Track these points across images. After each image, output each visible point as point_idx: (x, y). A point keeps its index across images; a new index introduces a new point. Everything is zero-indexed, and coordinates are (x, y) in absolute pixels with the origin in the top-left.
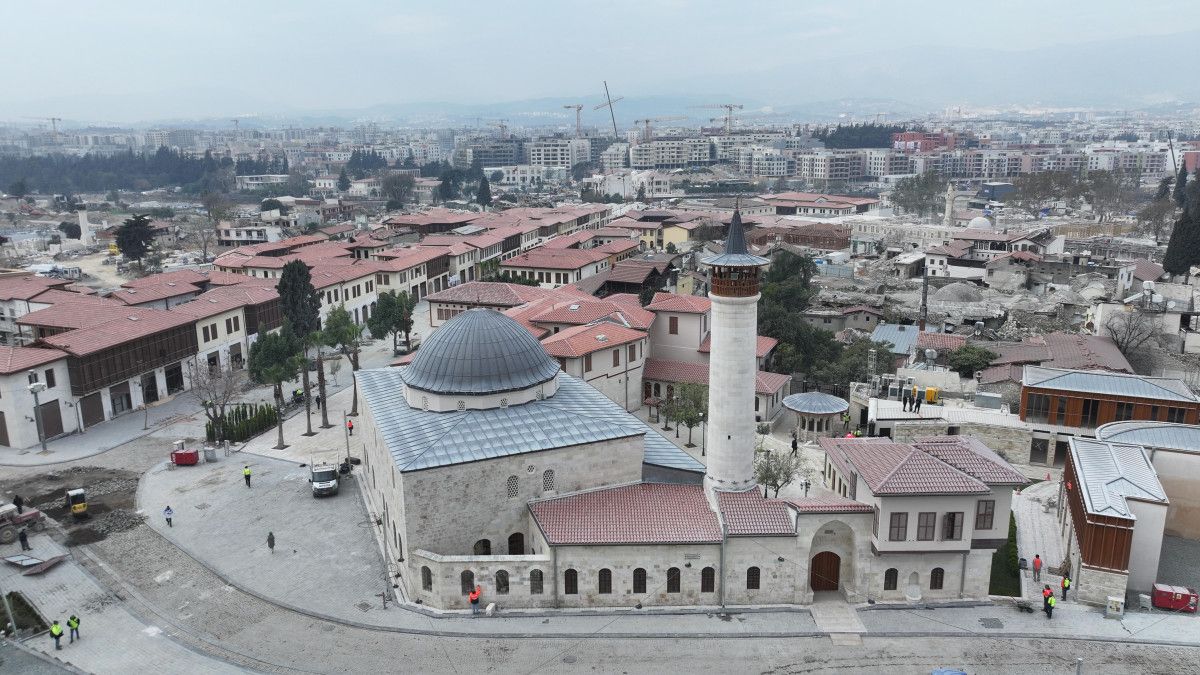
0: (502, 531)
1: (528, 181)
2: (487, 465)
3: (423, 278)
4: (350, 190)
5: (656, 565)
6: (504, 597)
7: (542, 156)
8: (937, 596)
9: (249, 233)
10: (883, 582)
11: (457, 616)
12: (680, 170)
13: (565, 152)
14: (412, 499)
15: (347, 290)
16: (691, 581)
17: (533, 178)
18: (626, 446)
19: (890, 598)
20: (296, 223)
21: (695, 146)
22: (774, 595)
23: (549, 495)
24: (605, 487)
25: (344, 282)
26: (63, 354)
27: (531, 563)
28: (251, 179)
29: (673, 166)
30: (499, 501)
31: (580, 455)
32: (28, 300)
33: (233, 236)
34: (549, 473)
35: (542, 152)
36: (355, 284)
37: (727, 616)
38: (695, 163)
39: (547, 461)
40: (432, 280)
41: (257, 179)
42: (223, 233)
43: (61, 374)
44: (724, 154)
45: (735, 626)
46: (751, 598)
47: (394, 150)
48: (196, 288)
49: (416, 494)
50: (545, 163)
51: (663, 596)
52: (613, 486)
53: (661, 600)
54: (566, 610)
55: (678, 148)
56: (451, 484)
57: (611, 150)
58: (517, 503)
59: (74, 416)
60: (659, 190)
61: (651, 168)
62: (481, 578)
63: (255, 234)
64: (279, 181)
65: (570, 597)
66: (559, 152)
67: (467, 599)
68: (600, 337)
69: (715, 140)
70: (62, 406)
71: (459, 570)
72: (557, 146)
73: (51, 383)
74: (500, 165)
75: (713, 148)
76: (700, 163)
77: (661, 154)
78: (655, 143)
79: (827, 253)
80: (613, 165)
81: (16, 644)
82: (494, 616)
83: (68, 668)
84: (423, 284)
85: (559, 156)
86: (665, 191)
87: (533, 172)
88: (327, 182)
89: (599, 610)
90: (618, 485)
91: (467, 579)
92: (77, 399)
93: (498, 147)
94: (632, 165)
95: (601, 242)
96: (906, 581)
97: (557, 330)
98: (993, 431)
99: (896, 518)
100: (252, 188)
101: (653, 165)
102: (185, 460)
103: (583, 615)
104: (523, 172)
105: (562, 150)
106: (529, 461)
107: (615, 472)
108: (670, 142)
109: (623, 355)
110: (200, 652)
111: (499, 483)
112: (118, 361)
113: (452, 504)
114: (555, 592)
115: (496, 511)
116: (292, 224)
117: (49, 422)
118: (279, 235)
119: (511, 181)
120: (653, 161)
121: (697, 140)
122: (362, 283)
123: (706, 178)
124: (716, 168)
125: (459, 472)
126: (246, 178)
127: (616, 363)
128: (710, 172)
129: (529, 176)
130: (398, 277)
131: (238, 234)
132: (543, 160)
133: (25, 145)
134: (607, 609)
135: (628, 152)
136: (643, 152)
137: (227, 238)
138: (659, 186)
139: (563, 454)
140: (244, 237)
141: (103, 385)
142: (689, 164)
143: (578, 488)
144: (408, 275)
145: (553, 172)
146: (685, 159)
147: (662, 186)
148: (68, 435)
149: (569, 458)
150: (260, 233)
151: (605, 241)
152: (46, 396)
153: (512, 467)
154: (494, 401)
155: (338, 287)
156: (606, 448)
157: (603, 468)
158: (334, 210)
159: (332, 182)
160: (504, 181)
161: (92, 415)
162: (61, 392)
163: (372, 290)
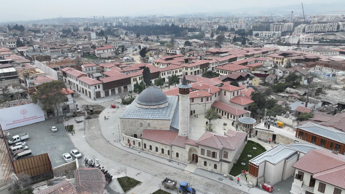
0: (139, 133)
1: (267, 36)
2: (136, 120)
3: (199, 69)
4: (214, 37)
5: (160, 147)
6: (134, 146)
7: (275, 28)
8: (215, 170)
9: (173, 51)
10: (204, 164)
11: (126, 147)
12: (323, 34)
13: (282, 27)
14: (121, 123)
15: (173, 72)
16: (166, 152)
17: (269, 35)
18: (166, 121)
19: (205, 168)
20: (187, 49)
21: (331, 25)
22: (181, 160)
23: (149, 128)
24: (161, 129)
25: (172, 70)
26: (101, 82)
27: (138, 140)
28: (191, 33)
29: (321, 32)
30: (139, 127)
31: (155, 121)
32: (109, 68)
33: (169, 52)
34: (149, 124)
35: (275, 27)
36: (176, 70)
37: (170, 161)
38: (330, 32)
39: (148, 121)
40: (202, 69)
41: (192, 33)
42: (167, 51)
43: (101, 86)
44: (343, 28)
45: (170, 164)
46: (177, 159)
47: (232, 25)
48: (139, 68)
49: (122, 123)
50: (275, 30)
51: (161, 154)
52: (163, 129)
53: (160, 154)
54: (144, 151)
55: (324, 26)
56: (129, 122)
57: (299, 27)
58: (142, 128)
59: (103, 94)
60: (309, 41)
61: (312, 33)
62: (131, 141)
63: (174, 52)
64: (198, 34)
65: (145, 149)
66: (280, 27)
67: (128, 144)
68: (197, 94)
69: (340, 23)
70: (101, 92)
71: (127, 138)
72: (280, 25)
73: (99, 87)
74: (259, 31)
75: (338, 26)
76: (332, 31)
77: (317, 28)
78: (315, 25)
79: (338, 71)
80: (298, 32)
81: (67, 133)
82: (132, 149)
83: (70, 139)
84: (198, 71)
85: (280, 28)
86: (311, 42)
87: (269, 33)
88: (208, 35)
89: (149, 153)
90: (164, 129)
91: (129, 140)
92: (104, 91)
93: (261, 25)
94: (306, 31)
95: (257, 62)
96: (209, 165)
97: (195, 90)
98: (285, 138)
99: (208, 151)
100: (191, 36)
101: (313, 32)
102: (114, 107)
103: (146, 153)
104: (266, 33)
105: (282, 26)
106: (145, 121)
107: (164, 127)
108: (321, 24)
109: (204, 100)
110: (87, 141)
111: (138, 124)
112: (112, 85)
113: (129, 126)
114: (142, 147)
115: (138, 129)
116: (186, 49)
117: (98, 95)
118: (180, 52)
119: (261, 36)
120: (314, 30)
121: (332, 23)
122: (178, 70)
123: (332, 37)
124: (338, 34)
125: (130, 120)
126: (189, 33)
127: (202, 101)
128: (335, 35)
129: (267, 35)
130: (190, 69)
131: (171, 52)
132: (275, 29)
133: (148, 22)
134: (151, 153)
135: (305, 27)
136: (310, 27)
137: (168, 52)
138: (309, 40)
139: (152, 121)
140: (172, 52)
141: (109, 89)
142: (328, 32)
143: (155, 128)
144: (193, 68)
145: (275, 34)
146: (326, 30)
147: (310, 40)
148: (102, 98)
149: (153, 122)
150: (175, 52)
151: (259, 62)
152: (98, 90)
153: (141, 121)
154: (147, 107)
155: (171, 71)
156: (162, 121)
157: (161, 125)
158: (202, 44)
159: (209, 35)
160: (260, 36)
161: (107, 94)
162: (101, 89)
163: (181, 72)
